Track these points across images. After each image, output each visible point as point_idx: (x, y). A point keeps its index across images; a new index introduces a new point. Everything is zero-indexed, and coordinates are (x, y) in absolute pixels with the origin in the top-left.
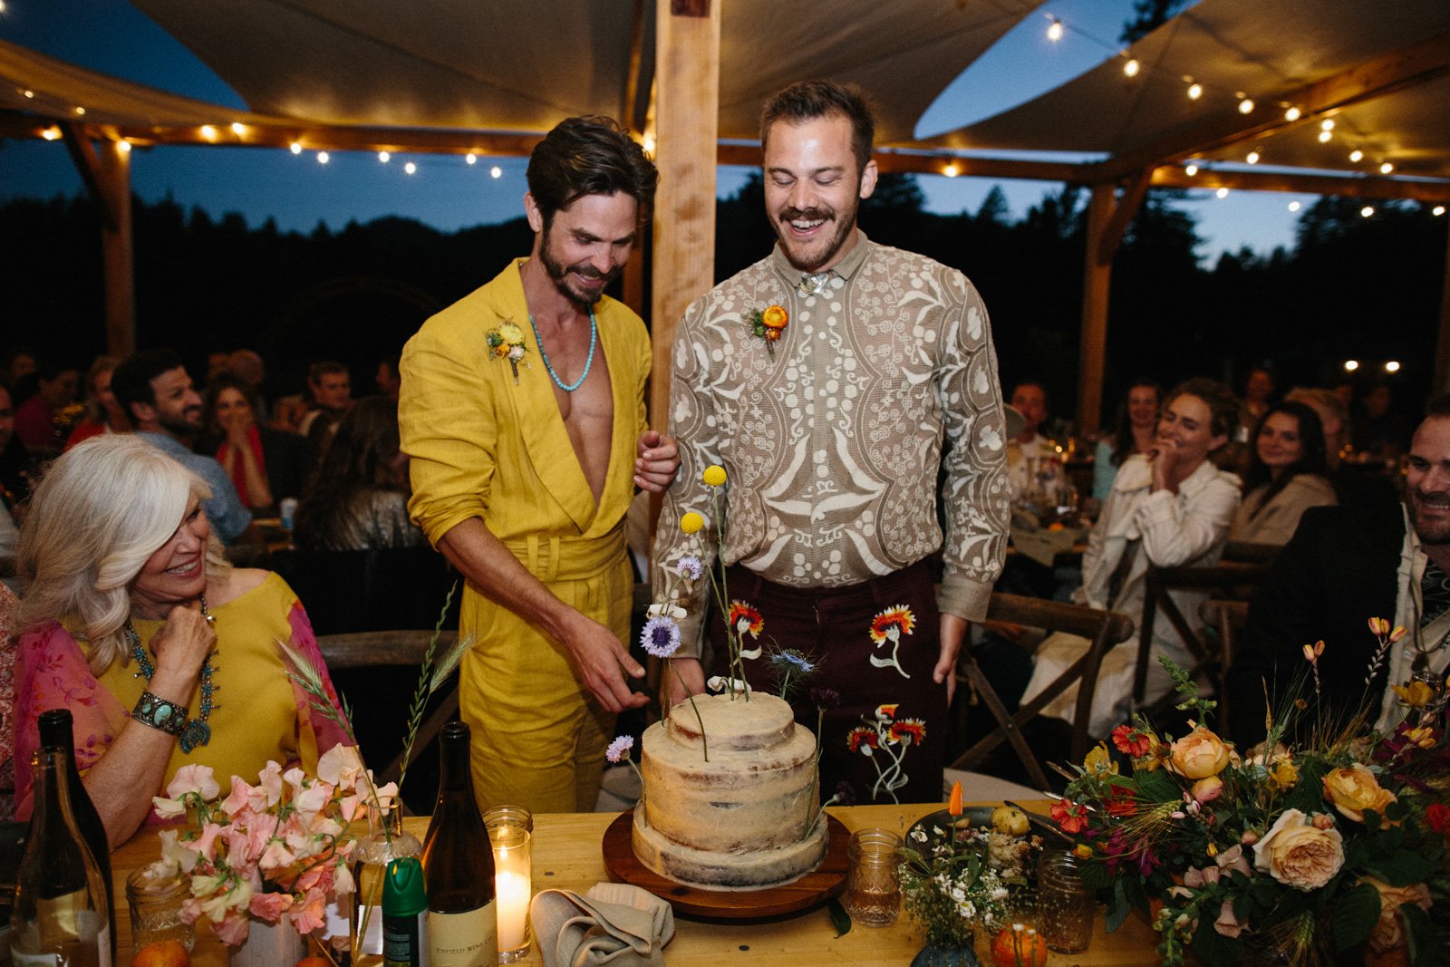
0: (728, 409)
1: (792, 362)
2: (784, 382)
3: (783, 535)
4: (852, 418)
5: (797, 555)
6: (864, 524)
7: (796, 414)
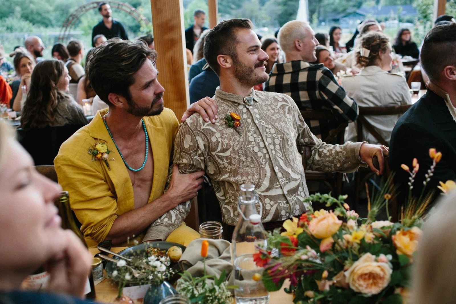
0: (225, 161)
1: (249, 134)
2: (250, 143)
3: (273, 205)
4: (281, 152)
5: (282, 211)
6: (301, 192)
7: (260, 154)
